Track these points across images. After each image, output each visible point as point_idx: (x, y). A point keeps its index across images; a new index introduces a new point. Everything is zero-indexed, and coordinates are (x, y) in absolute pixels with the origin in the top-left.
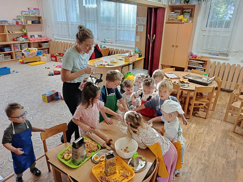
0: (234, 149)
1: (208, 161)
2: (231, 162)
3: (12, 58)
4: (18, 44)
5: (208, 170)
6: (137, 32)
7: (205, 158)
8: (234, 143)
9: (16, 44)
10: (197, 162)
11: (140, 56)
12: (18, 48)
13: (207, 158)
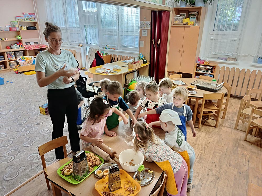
0: (245, 159)
1: (219, 173)
2: (243, 172)
3: (6, 67)
4: (12, 52)
5: (220, 182)
6: (140, 37)
7: (216, 169)
8: (246, 152)
9: (10, 52)
10: (208, 173)
11: (145, 62)
12: (12, 56)
13: (218, 169)
